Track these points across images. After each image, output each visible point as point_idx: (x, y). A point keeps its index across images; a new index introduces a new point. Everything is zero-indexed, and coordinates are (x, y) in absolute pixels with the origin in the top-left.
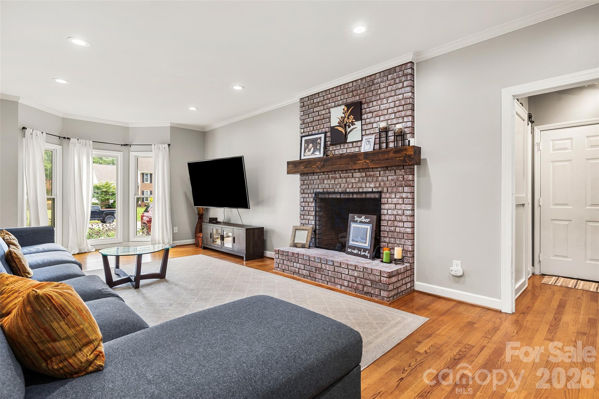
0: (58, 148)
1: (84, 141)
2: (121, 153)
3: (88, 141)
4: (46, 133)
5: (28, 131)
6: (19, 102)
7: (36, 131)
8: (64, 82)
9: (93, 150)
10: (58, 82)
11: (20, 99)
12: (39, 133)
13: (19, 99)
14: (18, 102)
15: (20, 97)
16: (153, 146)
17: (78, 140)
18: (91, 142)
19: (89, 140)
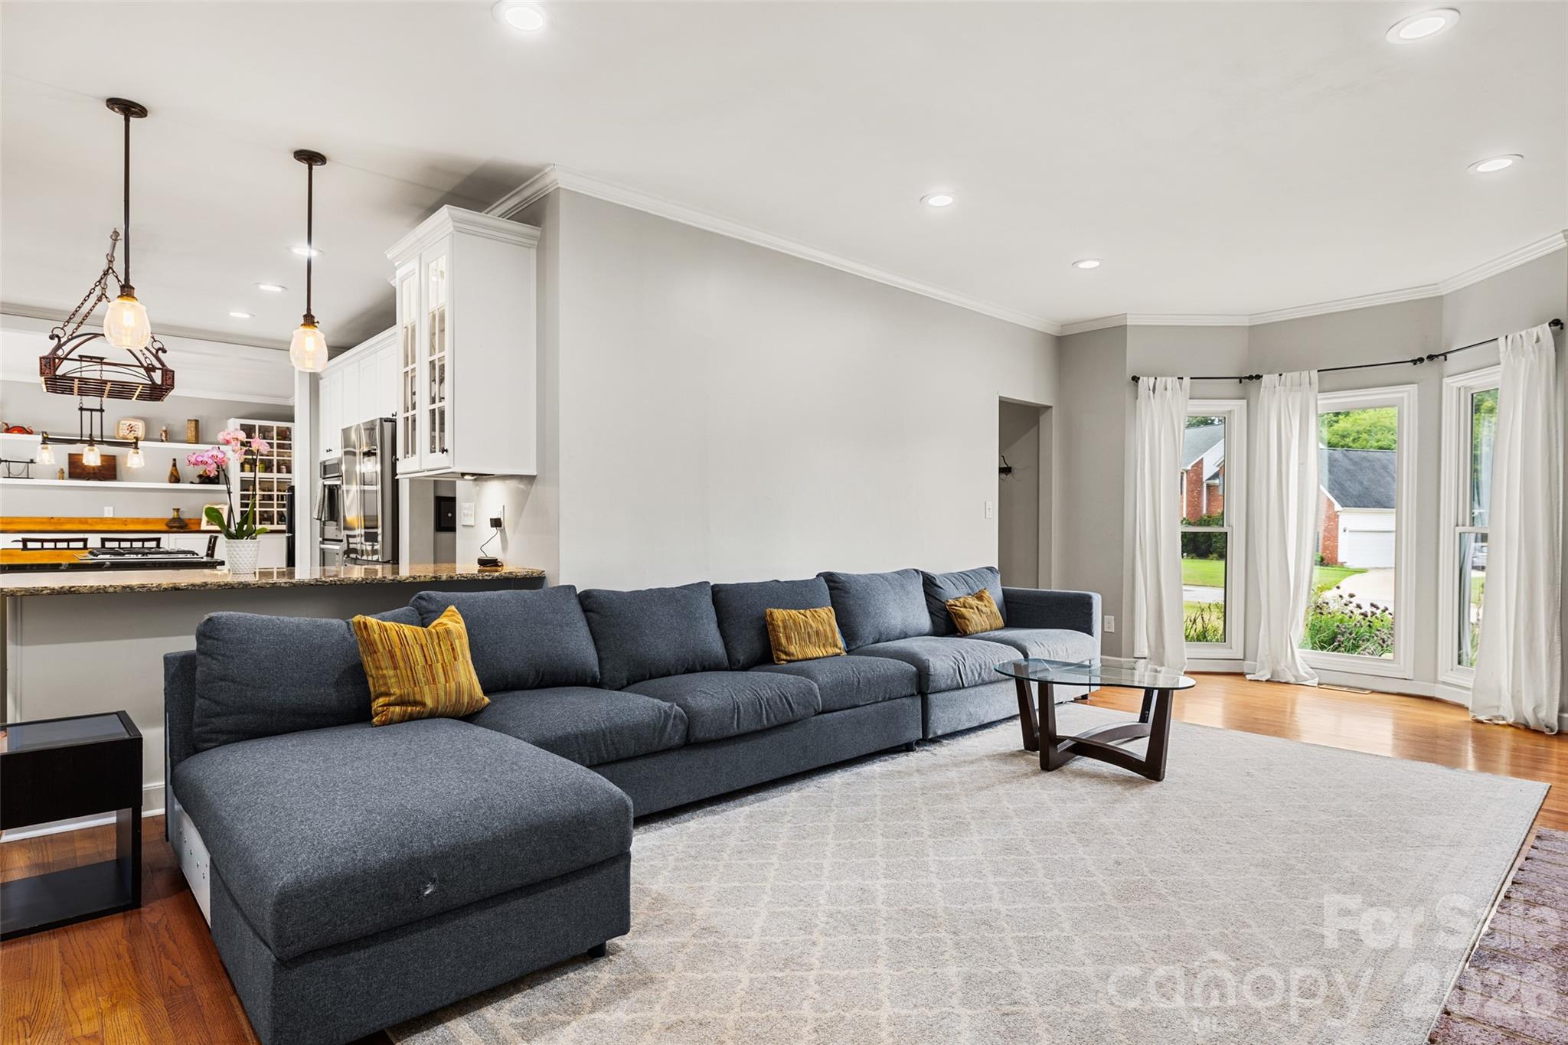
0: (1238, 406)
1: (1296, 374)
2: (1416, 385)
3: (1305, 374)
4: (1191, 378)
5: (1145, 382)
6: (1128, 323)
7: (1164, 379)
8: (1096, 264)
9: (1320, 396)
10: (1085, 269)
11: (1128, 316)
12: (1171, 381)
13: (1126, 318)
14: (1126, 325)
15: (1125, 314)
16: (1502, 340)
17: (1281, 375)
18: (1314, 374)
19: (1309, 370)
